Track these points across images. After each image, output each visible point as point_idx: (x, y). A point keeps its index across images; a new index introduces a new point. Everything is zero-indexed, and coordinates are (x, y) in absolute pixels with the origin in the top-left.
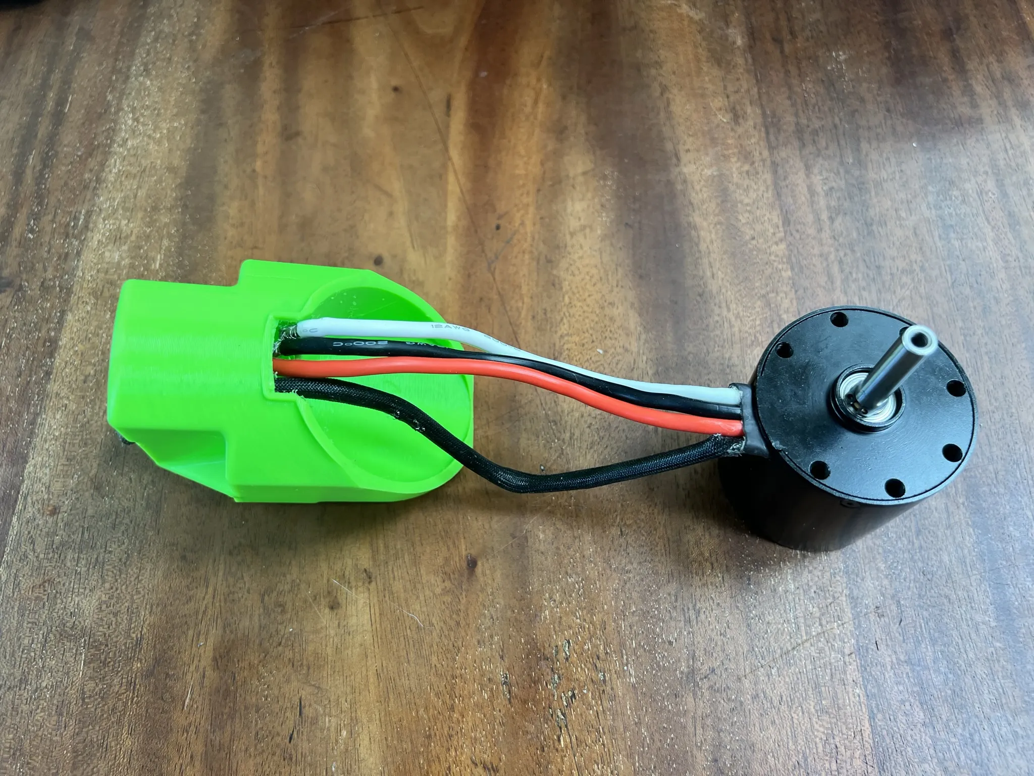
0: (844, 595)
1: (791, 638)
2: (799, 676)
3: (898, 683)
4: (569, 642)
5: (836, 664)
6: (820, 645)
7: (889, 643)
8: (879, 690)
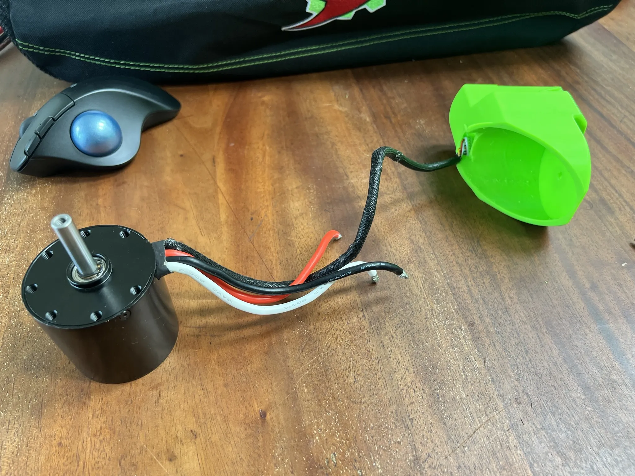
0: (495, 395)
1: (471, 426)
2: (482, 449)
3: (541, 443)
4: (335, 454)
5: (502, 438)
6: (489, 427)
7: (529, 419)
8: (531, 449)
